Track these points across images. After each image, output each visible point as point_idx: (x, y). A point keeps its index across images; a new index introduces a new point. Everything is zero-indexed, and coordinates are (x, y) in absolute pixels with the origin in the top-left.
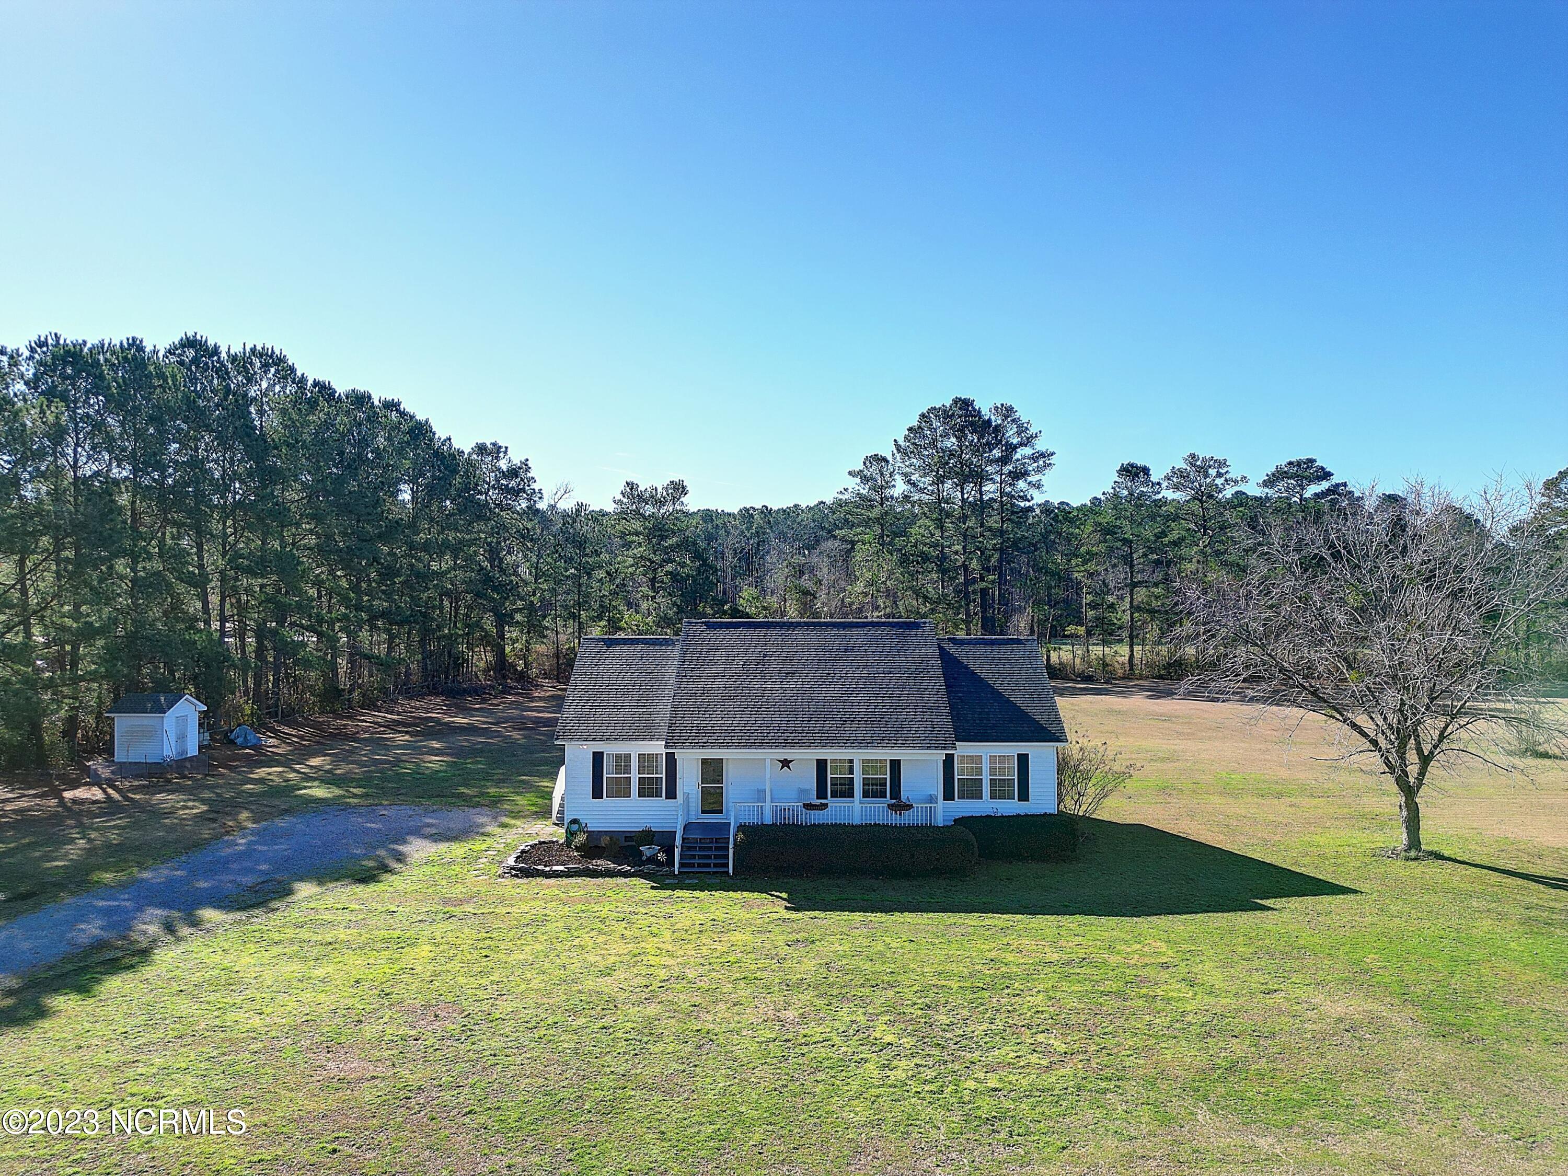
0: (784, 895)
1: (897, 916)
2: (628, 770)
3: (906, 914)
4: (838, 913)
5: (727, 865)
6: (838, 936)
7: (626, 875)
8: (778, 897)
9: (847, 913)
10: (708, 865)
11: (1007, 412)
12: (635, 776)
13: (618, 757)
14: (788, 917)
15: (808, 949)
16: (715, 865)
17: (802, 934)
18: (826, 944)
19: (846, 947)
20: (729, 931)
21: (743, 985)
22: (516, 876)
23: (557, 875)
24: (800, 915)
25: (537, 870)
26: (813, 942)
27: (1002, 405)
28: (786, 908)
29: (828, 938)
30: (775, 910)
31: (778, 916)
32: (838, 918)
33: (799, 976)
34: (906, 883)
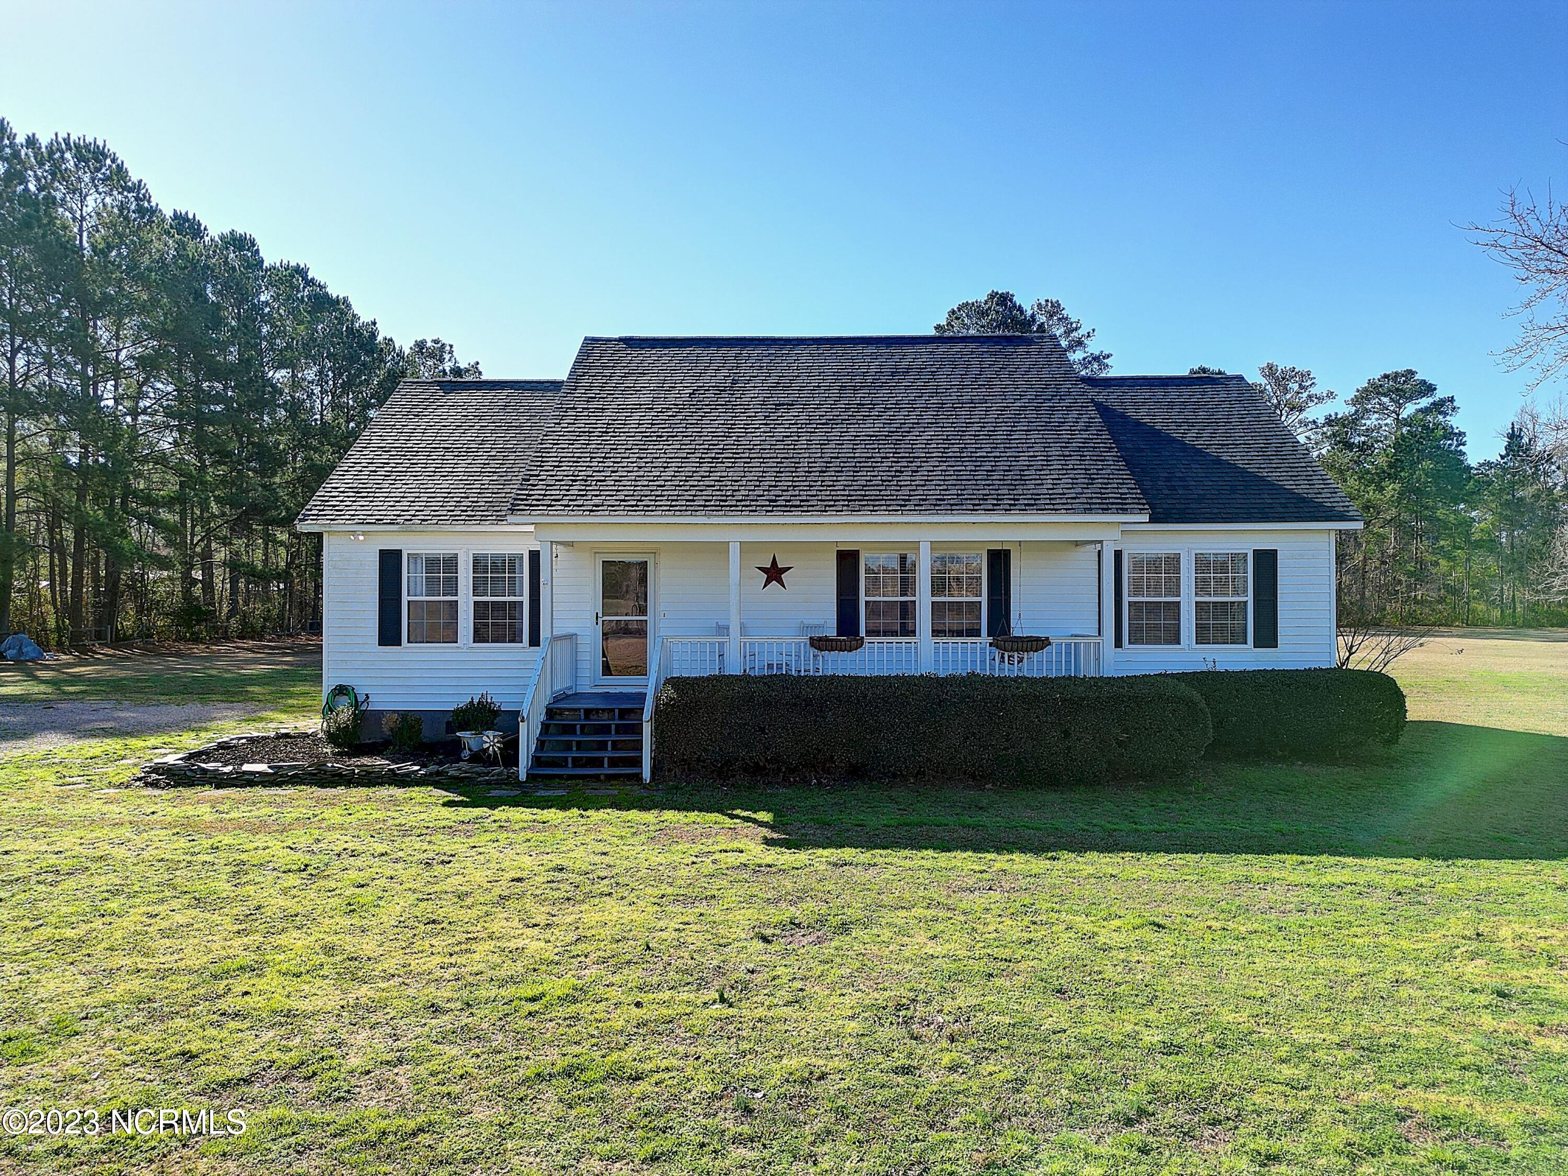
0: (764, 816)
1: (1068, 861)
2: (452, 586)
3: (1092, 856)
4: (907, 853)
5: (638, 762)
6: (918, 912)
7: (404, 781)
8: (747, 819)
9: (930, 853)
10: (598, 762)
11: (1054, 309)
12: (466, 600)
13: (432, 563)
14: (769, 860)
15: (828, 949)
16: (613, 762)
17: (810, 905)
18: (886, 934)
19: (956, 945)
20: (589, 895)
21: (552, 1108)
22: (155, 785)
23: (249, 781)
24: (802, 857)
25: (205, 771)
26: (844, 928)
27: (1047, 301)
28: (768, 842)
29: (888, 916)
30: (735, 845)
31: (743, 858)
32: (908, 863)
33: (793, 1062)
34: (1052, 796)
